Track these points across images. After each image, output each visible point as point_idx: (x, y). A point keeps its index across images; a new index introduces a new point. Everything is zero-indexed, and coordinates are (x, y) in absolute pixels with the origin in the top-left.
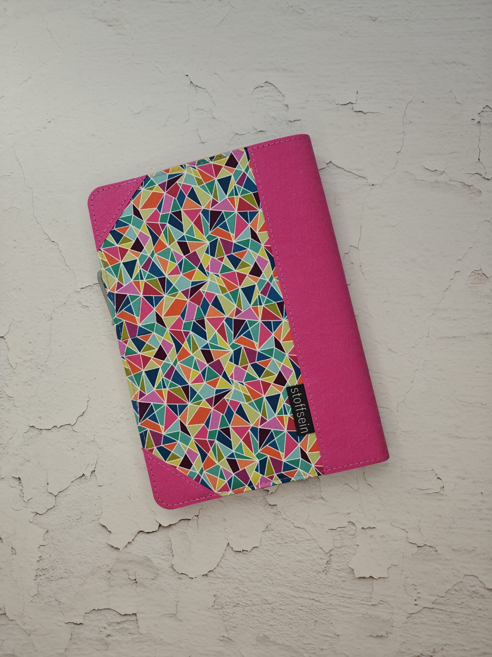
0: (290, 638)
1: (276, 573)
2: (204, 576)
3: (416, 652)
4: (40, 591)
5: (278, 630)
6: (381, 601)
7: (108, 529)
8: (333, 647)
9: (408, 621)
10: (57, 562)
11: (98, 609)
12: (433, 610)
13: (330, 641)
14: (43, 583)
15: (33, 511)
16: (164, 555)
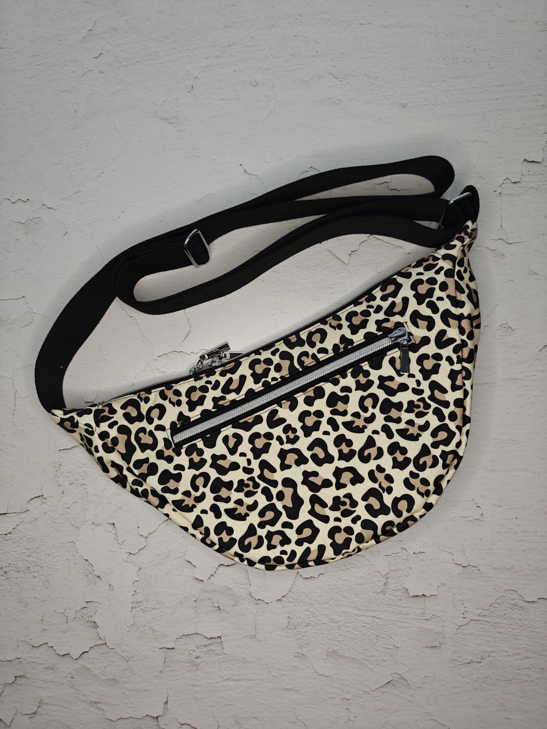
0: (356, 652)
1: (340, 595)
2: (278, 601)
3: (466, 659)
4: (136, 621)
5: (345, 645)
6: (433, 615)
7: (193, 564)
8: (393, 658)
9: (458, 633)
10: (150, 595)
11: (187, 635)
12: (479, 622)
13: (390, 653)
14: (138, 613)
15: (127, 552)
16: (243, 584)
